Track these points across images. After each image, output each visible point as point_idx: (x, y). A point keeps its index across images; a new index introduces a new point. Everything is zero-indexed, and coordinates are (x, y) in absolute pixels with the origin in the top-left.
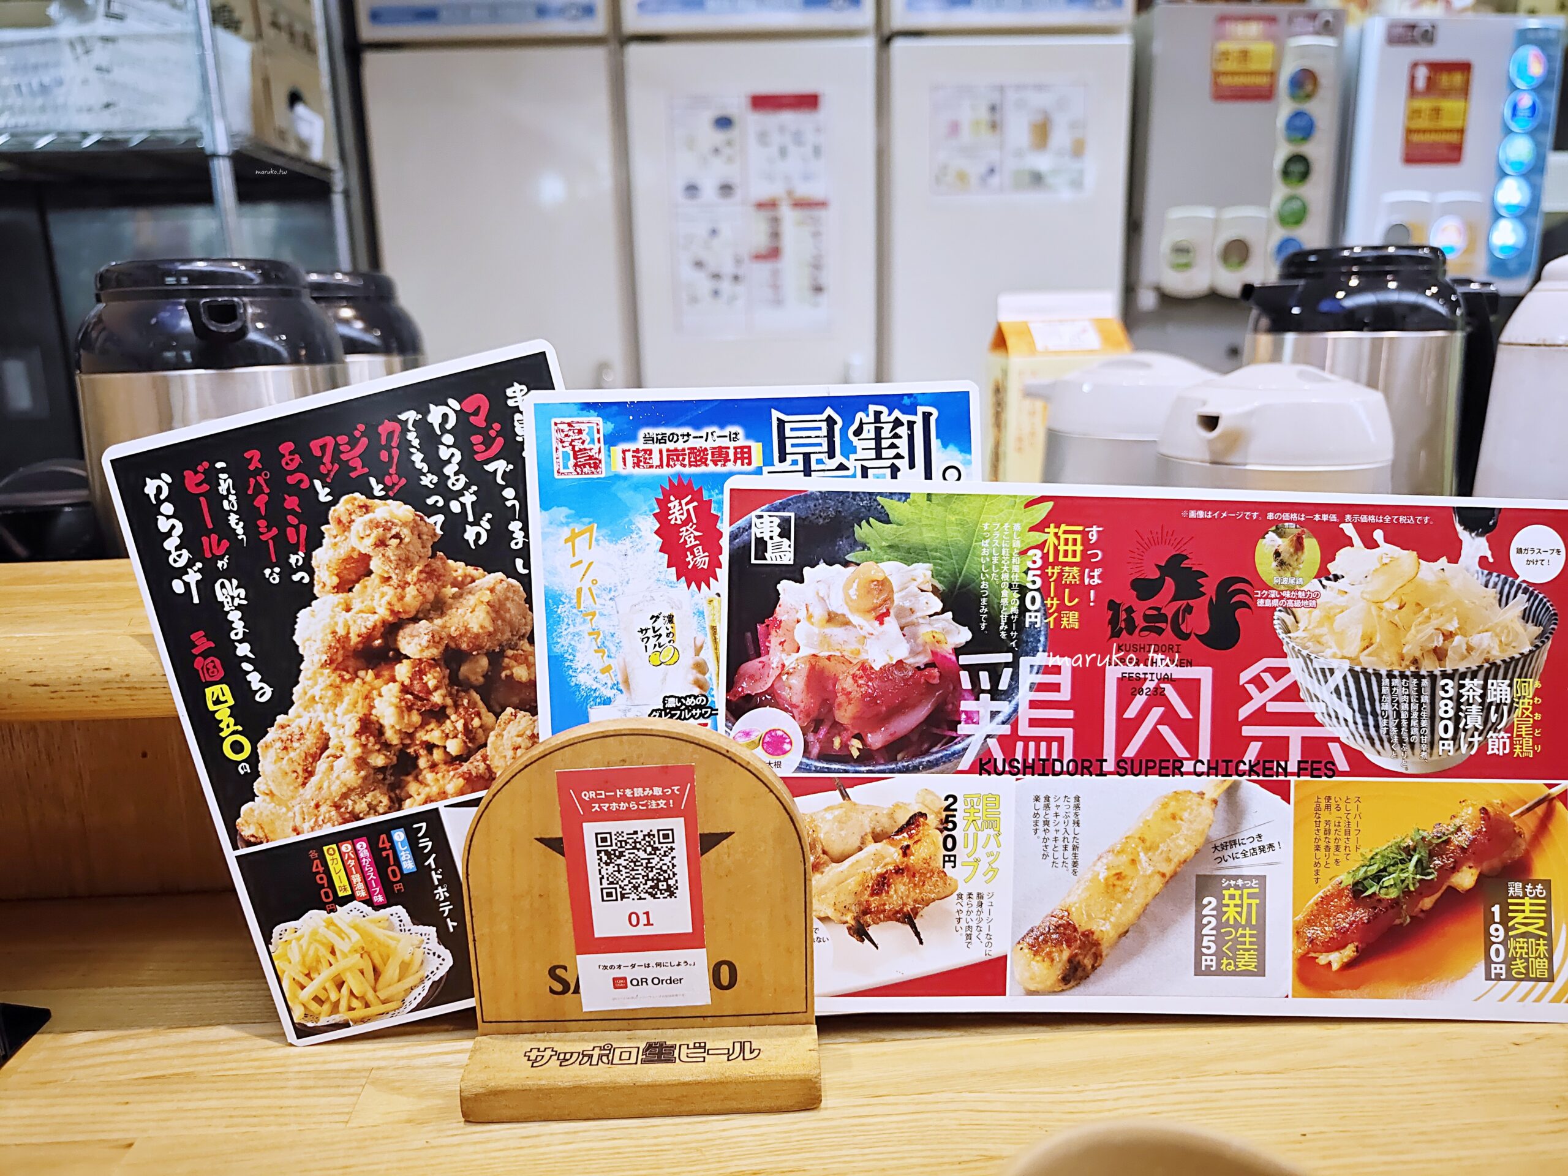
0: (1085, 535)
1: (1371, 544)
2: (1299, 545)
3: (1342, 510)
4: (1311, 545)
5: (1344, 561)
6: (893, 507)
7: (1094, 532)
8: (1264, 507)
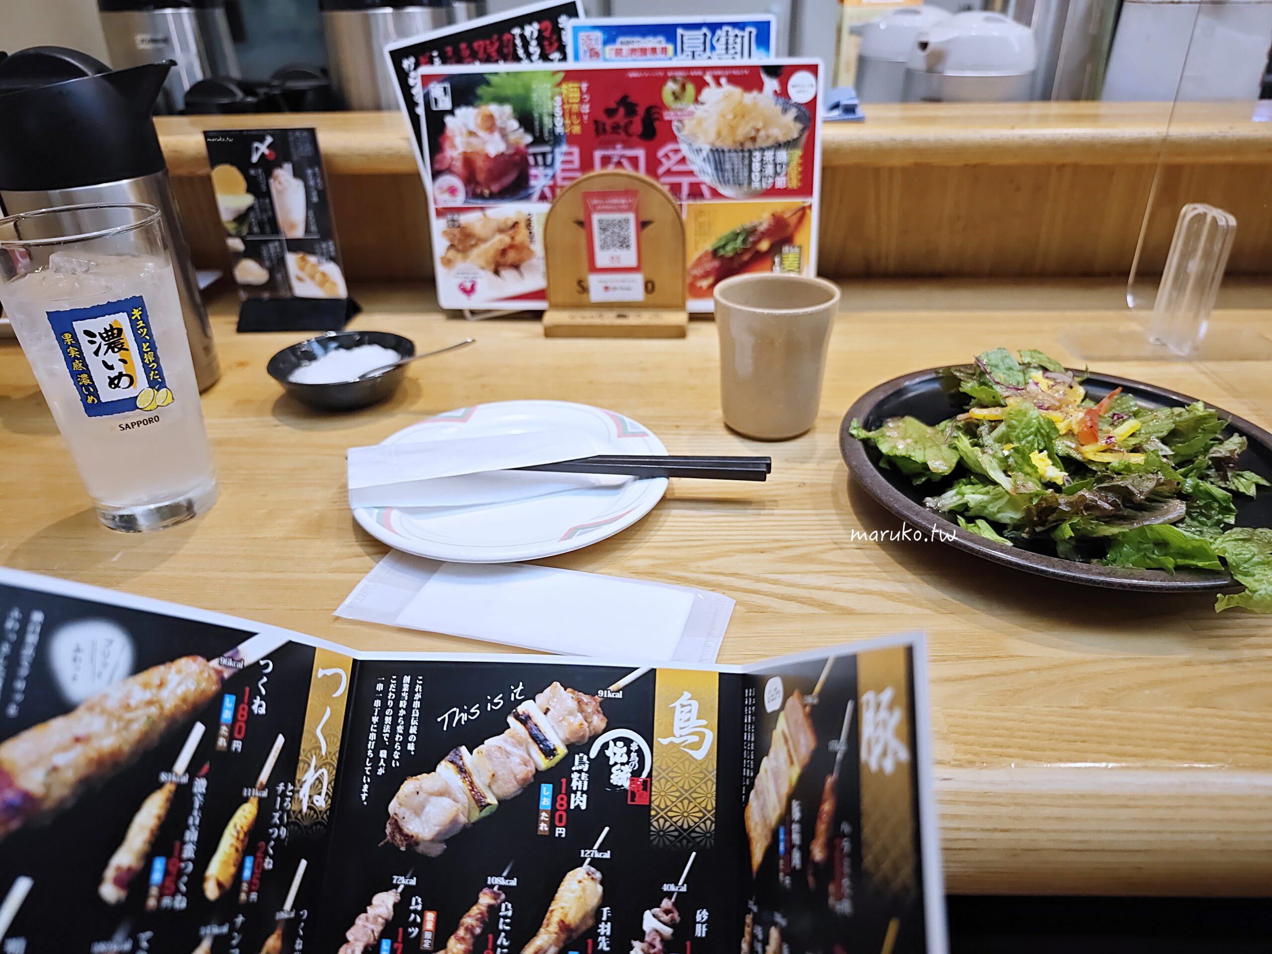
0: (580, 88)
1: (719, 84)
2: (683, 87)
3: (705, 69)
4: (690, 88)
5: (706, 94)
6: (494, 80)
7: (584, 86)
8: (666, 70)
